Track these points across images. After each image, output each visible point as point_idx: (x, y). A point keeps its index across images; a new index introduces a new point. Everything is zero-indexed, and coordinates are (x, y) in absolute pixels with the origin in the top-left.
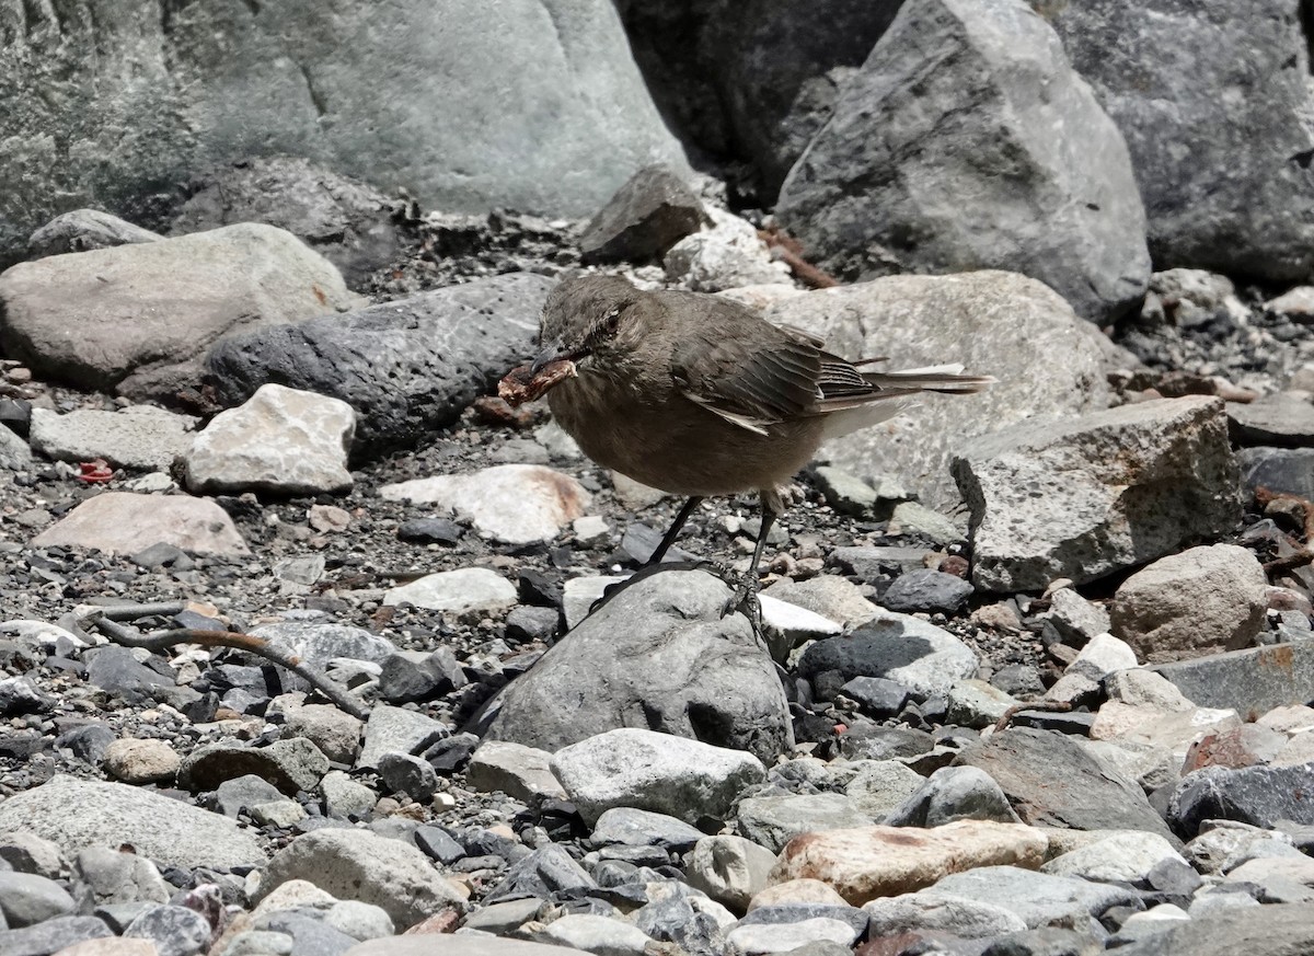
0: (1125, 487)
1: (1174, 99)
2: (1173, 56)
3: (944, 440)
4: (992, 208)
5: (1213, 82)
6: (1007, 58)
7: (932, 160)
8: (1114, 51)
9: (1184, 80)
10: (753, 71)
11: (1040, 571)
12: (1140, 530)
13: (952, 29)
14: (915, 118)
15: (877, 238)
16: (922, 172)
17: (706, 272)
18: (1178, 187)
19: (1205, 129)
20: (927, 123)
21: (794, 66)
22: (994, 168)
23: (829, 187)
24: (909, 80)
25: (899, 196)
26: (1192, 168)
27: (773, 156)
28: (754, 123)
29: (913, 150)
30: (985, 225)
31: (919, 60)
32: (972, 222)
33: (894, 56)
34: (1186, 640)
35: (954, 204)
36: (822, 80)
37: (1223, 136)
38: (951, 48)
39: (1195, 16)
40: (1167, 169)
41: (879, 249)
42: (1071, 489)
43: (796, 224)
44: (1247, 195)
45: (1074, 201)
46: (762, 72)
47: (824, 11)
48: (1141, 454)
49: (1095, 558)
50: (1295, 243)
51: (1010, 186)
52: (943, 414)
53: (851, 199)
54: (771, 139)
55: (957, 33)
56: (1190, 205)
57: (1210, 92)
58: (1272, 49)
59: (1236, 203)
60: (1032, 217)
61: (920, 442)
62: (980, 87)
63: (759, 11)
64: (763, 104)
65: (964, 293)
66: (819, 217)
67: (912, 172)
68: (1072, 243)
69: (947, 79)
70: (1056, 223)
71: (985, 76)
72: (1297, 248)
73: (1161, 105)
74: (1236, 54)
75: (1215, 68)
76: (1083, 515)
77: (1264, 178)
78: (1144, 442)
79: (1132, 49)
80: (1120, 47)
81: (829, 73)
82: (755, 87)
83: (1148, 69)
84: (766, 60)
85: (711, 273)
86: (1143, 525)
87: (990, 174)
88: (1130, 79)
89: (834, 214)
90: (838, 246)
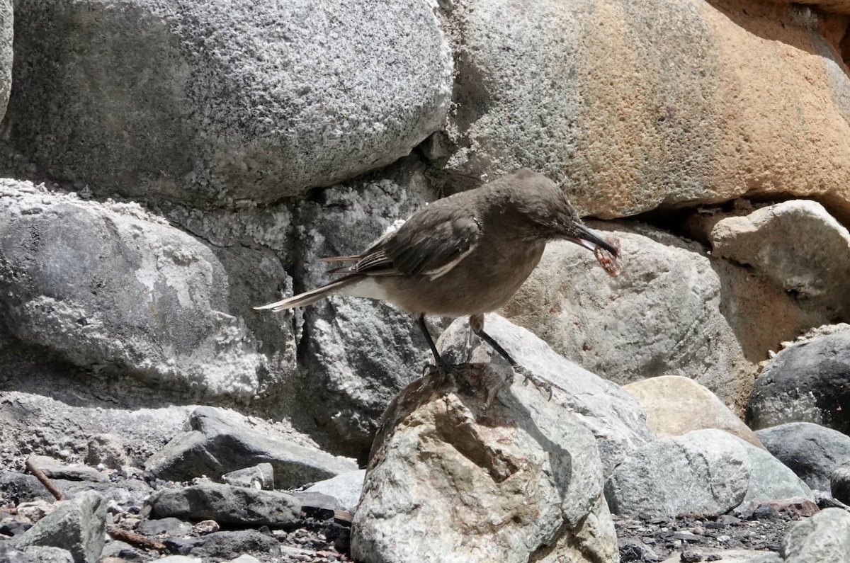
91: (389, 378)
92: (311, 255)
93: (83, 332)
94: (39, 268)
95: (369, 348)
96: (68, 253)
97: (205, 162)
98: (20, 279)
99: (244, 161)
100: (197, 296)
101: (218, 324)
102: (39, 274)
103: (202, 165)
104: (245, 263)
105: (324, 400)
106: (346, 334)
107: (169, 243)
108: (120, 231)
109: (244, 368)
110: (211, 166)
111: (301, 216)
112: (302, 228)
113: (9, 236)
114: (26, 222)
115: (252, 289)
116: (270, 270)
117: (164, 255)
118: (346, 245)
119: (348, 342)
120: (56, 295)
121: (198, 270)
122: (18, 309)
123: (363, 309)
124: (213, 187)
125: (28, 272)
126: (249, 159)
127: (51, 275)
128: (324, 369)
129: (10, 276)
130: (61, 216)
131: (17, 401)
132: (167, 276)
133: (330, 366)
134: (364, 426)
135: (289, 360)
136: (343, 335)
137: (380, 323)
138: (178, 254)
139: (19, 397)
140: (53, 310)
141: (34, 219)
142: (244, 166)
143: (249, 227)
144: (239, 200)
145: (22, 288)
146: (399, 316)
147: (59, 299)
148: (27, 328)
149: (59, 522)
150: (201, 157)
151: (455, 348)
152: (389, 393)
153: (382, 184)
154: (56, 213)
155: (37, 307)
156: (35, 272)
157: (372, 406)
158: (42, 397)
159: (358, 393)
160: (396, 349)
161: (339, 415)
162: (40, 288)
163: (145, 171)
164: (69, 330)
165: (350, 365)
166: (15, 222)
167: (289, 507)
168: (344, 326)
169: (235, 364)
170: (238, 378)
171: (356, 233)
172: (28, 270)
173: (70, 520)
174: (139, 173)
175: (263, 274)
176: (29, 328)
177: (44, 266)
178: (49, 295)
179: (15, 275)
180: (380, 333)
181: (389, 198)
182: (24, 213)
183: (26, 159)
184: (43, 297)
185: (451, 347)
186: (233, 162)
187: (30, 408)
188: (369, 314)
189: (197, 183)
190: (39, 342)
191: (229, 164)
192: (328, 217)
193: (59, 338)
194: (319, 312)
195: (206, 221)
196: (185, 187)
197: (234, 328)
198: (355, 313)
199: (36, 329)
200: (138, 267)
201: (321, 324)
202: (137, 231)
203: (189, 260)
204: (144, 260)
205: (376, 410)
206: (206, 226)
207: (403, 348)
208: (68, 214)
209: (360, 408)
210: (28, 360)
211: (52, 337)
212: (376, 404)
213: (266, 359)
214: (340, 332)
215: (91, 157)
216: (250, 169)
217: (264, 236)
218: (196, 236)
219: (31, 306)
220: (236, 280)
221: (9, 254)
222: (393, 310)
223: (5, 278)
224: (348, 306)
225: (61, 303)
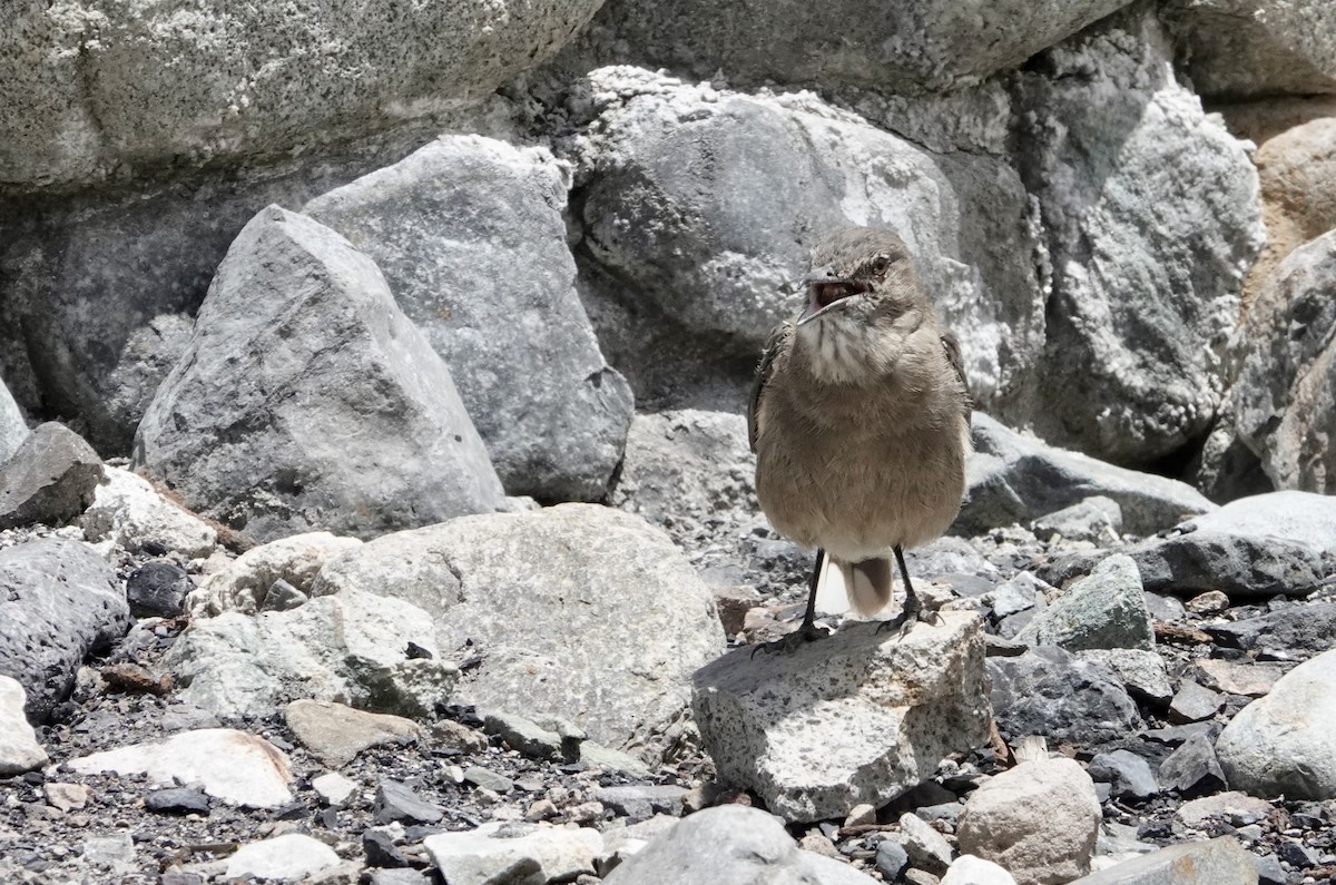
0: (907, 708)
1: (477, 327)
2: (472, 283)
3: (592, 676)
4: (371, 446)
5: (513, 306)
6: (365, 294)
7: (307, 401)
8: (413, 282)
9: (485, 306)
10: (79, 325)
11: (841, 798)
12: (920, 751)
13: (309, 268)
14: (284, 362)
15: (262, 484)
16: (300, 414)
17: (135, 527)
18: (488, 415)
19: (510, 355)
20: (298, 364)
21: (120, 317)
22: (369, 405)
23: (204, 435)
24: (273, 322)
25: (280, 439)
26: (501, 394)
27: (104, 409)
28: (81, 377)
29: (288, 393)
30: (368, 464)
31: (282, 302)
32: (355, 461)
33: (249, 300)
34: (1040, 856)
35: (335, 445)
36: (148, 330)
37: (527, 361)
38: (312, 288)
39: (489, 241)
40: (477, 397)
41: (265, 495)
42: (849, 714)
43: (173, 475)
44: (552, 419)
45: (445, 433)
46: (89, 324)
47: (142, 260)
48: (920, 674)
49: (888, 781)
50: (597, 464)
51: (385, 422)
52: (581, 650)
53: (228, 446)
54: (100, 391)
55: (316, 272)
56: (503, 433)
57: (511, 317)
58: (561, 269)
59: (543, 427)
60: (410, 453)
61: (568, 680)
62: (346, 325)
63: (78, 263)
64: (90, 356)
65: (558, 528)
66: (196, 467)
67: (289, 414)
68: (454, 475)
69: (312, 319)
70: (436, 457)
71: (350, 313)
72: (598, 469)
73: (465, 333)
74: (532, 277)
75: (514, 293)
76: (872, 739)
77: (565, 400)
78: (922, 661)
79: (431, 279)
80: (419, 277)
81: (152, 322)
82: (82, 341)
83: (449, 298)
84: (92, 313)
85: (141, 529)
86: (921, 746)
87: (365, 412)
88: (432, 309)
89: (212, 462)
90: (222, 495)
91: (1168, 348)
92: (1050, 158)
93: (787, 306)
94: (718, 208)
95: (1140, 303)
96: (757, 179)
97: (918, 20)
98: (691, 228)
99: (979, 13)
100: (923, 236)
101: (948, 278)
102: (719, 216)
103: (912, 24)
104: (978, 178)
105: (1083, 389)
106: (1110, 282)
107: (878, 153)
108: (814, 138)
109: (983, 348)
110: (926, 24)
111: (1024, 96)
112: (1033, 116)
113: (665, 159)
114: (690, 133)
115: (989, 218)
116: (1011, 187)
117: (874, 173)
118: (1097, 139)
119: (1113, 296)
120: (746, 248)
121: (918, 193)
122: (689, 276)
123: (1128, 241)
124: (928, 58)
125: (703, 214)
126: (985, 10)
127: (737, 217)
128: (1085, 340)
129: (675, 223)
130: (740, 121)
131: (695, 424)
132: (881, 206)
133: (1092, 335)
134: (1137, 428)
135: (1037, 329)
136: (1106, 284)
137: (1151, 261)
138: (892, 170)
139: (697, 418)
140: (744, 273)
141: (701, 128)
142: (979, 21)
143: (964, 119)
144: (960, 76)
145: (695, 241)
146: (1175, 249)
147: (751, 254)
148: (703, 305)
149: (1106, 608)
150: (910, 10)
151: (1318, 292)
152: (1168, 373)
153: (1113, 37)
154: (732, 115)
155: (719, 269)
156: (714, 214)
157: (1147, 395)
158: (731, 416)
159: (1130, 376)
160: (1174, 301)
161: (1107, 412)
162: (724, 238)
163: (813, 39)
164: (768, 304)
165: (1115, 332)
166: (671, 136)
167: (1307, 561)
168: (1106, 270)
169: (970, 341)
170: (977, 365)
171: (1109, 118)
172: (703, 212)
173: (1127, 604)
174: (806, 43)
175: (1003, 194)
176: (706, 306)
177: (727, 203)
178: (736, 249)
179: (683, 221)
180: (1153, 277)
181: (1126, 59)
182: (682, 119)
183: (611, 33)
184: (728, 253)
185: (1311, 290)
186: (962, 16)
187: (716, 435)
188: (1136, 248)
189: (904, 53)
190: (722, 327)
191: (957, 19)
192: (1068, 95)
193: (753, 319)
194: (1070, 250)
195: (911, 115)
196: (883, 61)
197: (967, 284)
198: (1118, 248)
199: (718, 307)
200: (842, 195)
201: (1074, 268)
202: (836, 138)
203: (907, 177)
204: (848, 183)
205: (1153, 402)
206: (913, 122)
207: (1182, 300)
208: (750, 116)
209: (1132, 400)
210: (691, 357)
211: (743, 318)
212: (1152, 392)
213: (1009, 331)
214: (1102, 280)
215: (720, 23)
216: (986, 24)
217: (983, 133)
218: (905, 138)
219: (711, 268)
220: (968, 205)
221: (670, 188)
222: (1167, 239)
223: (667, 227)
224: (1108, 238)
225: (754, 261)
